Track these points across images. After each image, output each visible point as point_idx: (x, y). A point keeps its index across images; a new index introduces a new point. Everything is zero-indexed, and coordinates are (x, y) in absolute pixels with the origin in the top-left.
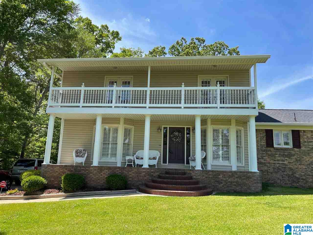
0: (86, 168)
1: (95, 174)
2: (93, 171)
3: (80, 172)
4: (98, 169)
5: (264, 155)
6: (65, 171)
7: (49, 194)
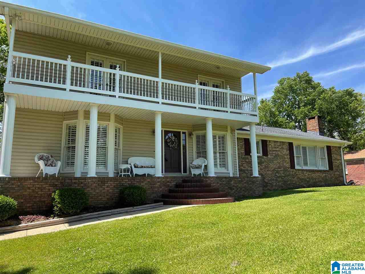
0: (81, 181)
1: (94, 188)
2: (92, 184)
3: (71, 186)
4: (98, 181)
5: (244, 163)
6: (44, 186)
7: (32, 223)
